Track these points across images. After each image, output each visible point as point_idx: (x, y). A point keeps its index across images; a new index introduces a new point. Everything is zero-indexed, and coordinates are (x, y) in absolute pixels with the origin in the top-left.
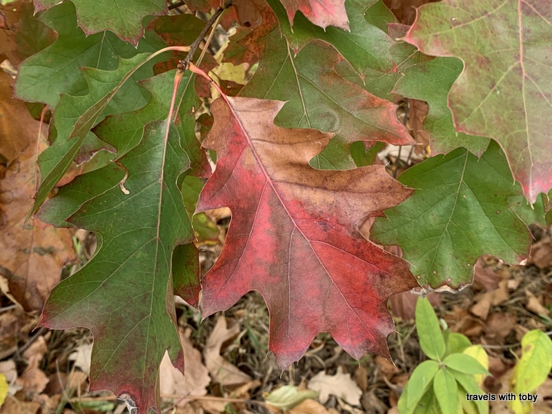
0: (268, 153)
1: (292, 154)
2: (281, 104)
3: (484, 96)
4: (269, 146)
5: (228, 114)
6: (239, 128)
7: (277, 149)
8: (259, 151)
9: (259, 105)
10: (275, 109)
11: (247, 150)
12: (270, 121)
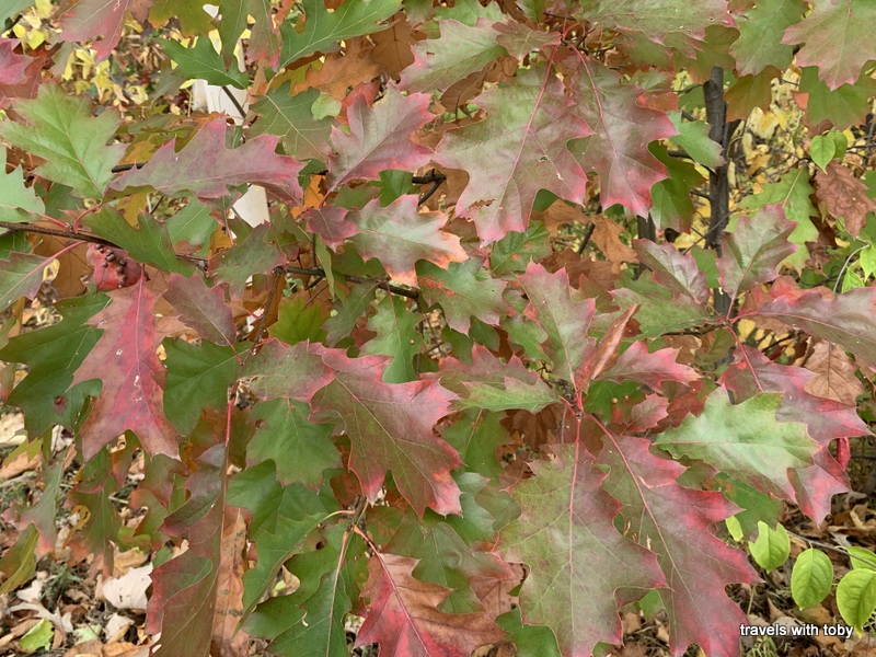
0: (407, 596)
1: (424, 599)
2: (417, 562)
3: (544, 592)
4: (408, 591)
5: (379, 568)
6: (387, 578)
7: (414, 594)
8: (401, 595)
9: (402, 561)
10: (413, 564)
11: (393, 594)
12: (410, 573)
